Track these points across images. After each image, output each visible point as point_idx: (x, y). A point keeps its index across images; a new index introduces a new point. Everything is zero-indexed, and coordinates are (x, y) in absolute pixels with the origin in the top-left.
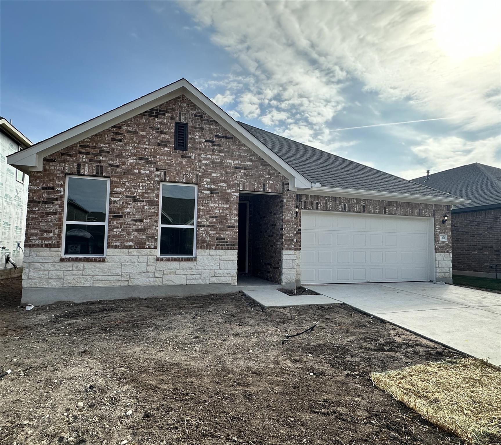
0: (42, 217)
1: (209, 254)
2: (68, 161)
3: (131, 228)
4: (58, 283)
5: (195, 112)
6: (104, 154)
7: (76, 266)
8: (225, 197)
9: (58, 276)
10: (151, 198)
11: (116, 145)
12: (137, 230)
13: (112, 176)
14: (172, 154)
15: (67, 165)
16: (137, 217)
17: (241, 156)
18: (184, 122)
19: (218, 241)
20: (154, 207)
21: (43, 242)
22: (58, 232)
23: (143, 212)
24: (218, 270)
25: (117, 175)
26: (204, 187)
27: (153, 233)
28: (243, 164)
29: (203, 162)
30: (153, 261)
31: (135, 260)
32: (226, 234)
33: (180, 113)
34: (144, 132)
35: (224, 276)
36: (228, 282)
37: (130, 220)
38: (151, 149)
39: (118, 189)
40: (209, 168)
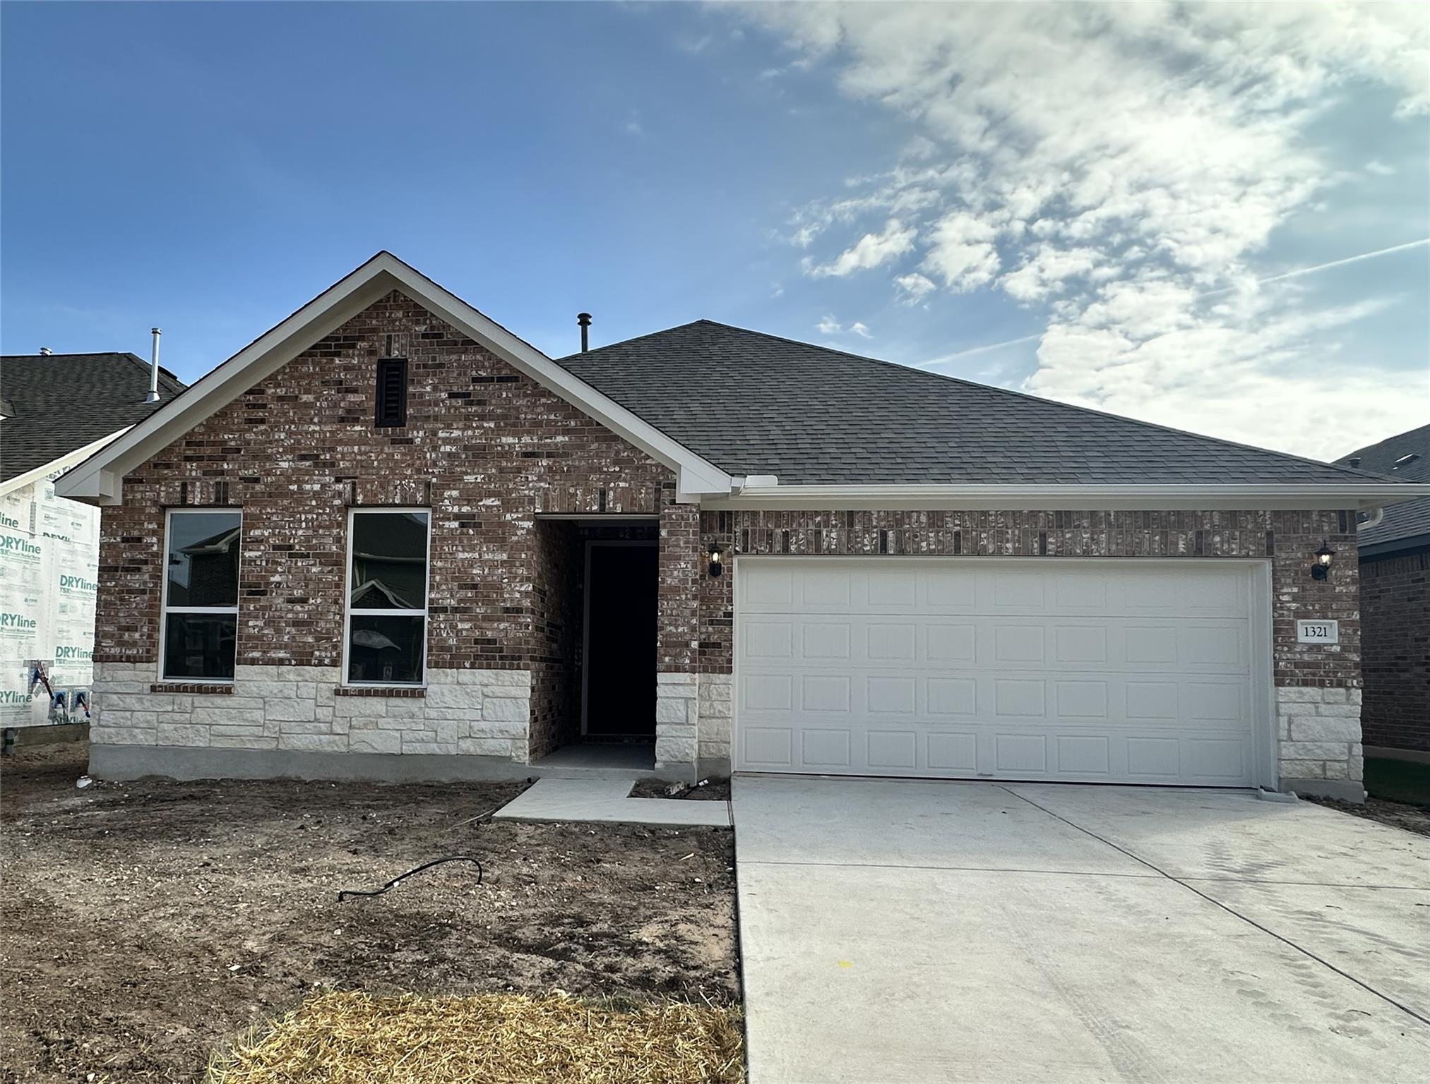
0: (122, 600)
1: (455, 680)
2: (166, 479)
3: (282, 618)
4: (148, 737)
5: (424, 327)
6: (229, 456)
7: (179, 702)
8: (496, 534)
9: (148, 722)
10: (324, 549)
11: (254, 433)
12: (296, 624)
13: (246, 503)
14: (370, 439)
15: (163, 489)
16: (295, 592)
17: (537, 424)
18: (399, 357)
19: (479, 646)
20: (330, 568)
21: (123, 651)
22: (148, 630)
23: (307, 580)
24: (478, 721)
25: (255, 500)
26: (445, 512)
27: (328, 629)
28: (545, 444)
29: (442, 449)
30: (328, 694)
31: (290, 692)
32: (498, 628)
33: (389, 337)
34: (310, 394)
35: (493, 738)
36: (504, 754)
37: (280, 600)
38: (325, 433)
39: (258, 532)
40: (456, 463)
